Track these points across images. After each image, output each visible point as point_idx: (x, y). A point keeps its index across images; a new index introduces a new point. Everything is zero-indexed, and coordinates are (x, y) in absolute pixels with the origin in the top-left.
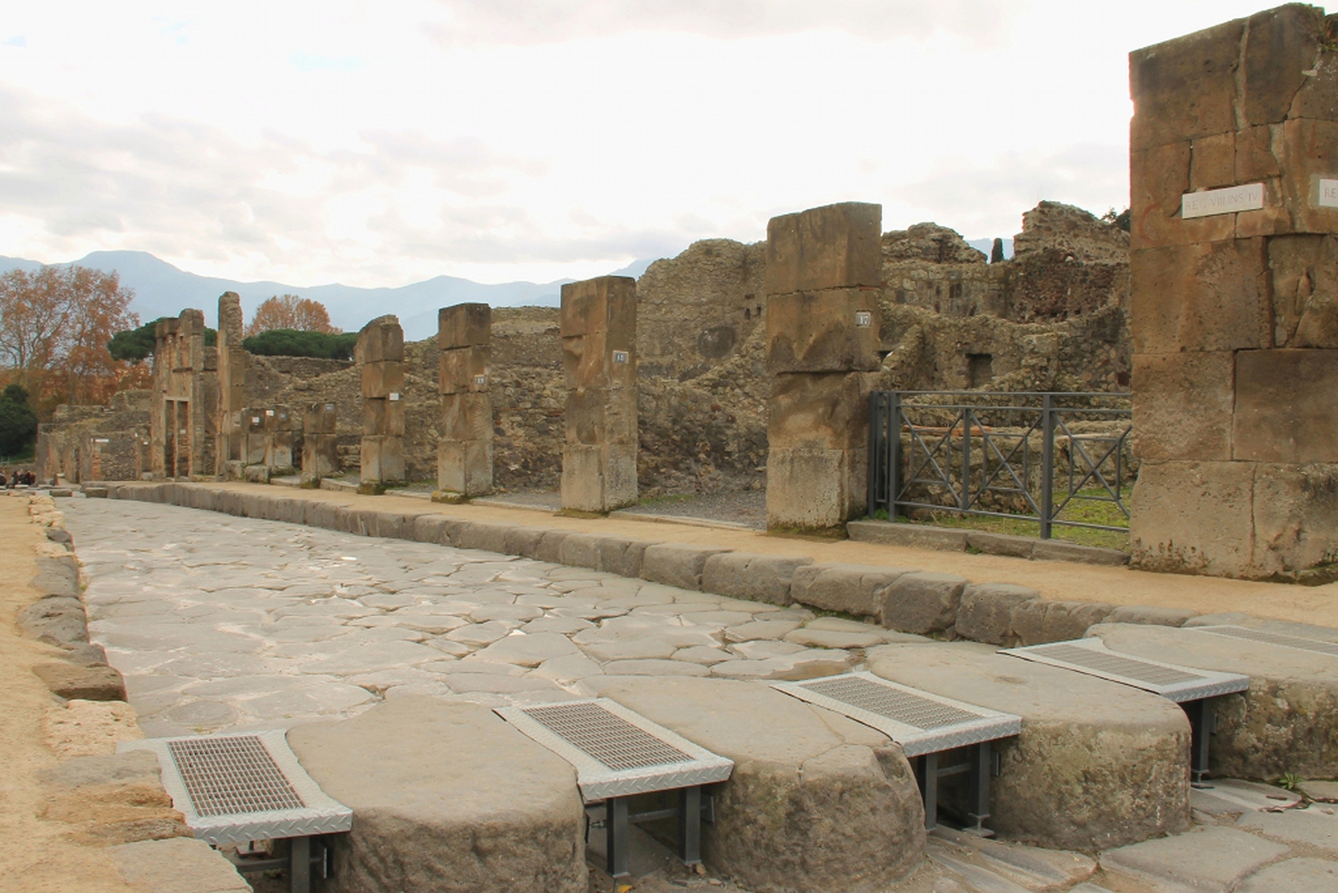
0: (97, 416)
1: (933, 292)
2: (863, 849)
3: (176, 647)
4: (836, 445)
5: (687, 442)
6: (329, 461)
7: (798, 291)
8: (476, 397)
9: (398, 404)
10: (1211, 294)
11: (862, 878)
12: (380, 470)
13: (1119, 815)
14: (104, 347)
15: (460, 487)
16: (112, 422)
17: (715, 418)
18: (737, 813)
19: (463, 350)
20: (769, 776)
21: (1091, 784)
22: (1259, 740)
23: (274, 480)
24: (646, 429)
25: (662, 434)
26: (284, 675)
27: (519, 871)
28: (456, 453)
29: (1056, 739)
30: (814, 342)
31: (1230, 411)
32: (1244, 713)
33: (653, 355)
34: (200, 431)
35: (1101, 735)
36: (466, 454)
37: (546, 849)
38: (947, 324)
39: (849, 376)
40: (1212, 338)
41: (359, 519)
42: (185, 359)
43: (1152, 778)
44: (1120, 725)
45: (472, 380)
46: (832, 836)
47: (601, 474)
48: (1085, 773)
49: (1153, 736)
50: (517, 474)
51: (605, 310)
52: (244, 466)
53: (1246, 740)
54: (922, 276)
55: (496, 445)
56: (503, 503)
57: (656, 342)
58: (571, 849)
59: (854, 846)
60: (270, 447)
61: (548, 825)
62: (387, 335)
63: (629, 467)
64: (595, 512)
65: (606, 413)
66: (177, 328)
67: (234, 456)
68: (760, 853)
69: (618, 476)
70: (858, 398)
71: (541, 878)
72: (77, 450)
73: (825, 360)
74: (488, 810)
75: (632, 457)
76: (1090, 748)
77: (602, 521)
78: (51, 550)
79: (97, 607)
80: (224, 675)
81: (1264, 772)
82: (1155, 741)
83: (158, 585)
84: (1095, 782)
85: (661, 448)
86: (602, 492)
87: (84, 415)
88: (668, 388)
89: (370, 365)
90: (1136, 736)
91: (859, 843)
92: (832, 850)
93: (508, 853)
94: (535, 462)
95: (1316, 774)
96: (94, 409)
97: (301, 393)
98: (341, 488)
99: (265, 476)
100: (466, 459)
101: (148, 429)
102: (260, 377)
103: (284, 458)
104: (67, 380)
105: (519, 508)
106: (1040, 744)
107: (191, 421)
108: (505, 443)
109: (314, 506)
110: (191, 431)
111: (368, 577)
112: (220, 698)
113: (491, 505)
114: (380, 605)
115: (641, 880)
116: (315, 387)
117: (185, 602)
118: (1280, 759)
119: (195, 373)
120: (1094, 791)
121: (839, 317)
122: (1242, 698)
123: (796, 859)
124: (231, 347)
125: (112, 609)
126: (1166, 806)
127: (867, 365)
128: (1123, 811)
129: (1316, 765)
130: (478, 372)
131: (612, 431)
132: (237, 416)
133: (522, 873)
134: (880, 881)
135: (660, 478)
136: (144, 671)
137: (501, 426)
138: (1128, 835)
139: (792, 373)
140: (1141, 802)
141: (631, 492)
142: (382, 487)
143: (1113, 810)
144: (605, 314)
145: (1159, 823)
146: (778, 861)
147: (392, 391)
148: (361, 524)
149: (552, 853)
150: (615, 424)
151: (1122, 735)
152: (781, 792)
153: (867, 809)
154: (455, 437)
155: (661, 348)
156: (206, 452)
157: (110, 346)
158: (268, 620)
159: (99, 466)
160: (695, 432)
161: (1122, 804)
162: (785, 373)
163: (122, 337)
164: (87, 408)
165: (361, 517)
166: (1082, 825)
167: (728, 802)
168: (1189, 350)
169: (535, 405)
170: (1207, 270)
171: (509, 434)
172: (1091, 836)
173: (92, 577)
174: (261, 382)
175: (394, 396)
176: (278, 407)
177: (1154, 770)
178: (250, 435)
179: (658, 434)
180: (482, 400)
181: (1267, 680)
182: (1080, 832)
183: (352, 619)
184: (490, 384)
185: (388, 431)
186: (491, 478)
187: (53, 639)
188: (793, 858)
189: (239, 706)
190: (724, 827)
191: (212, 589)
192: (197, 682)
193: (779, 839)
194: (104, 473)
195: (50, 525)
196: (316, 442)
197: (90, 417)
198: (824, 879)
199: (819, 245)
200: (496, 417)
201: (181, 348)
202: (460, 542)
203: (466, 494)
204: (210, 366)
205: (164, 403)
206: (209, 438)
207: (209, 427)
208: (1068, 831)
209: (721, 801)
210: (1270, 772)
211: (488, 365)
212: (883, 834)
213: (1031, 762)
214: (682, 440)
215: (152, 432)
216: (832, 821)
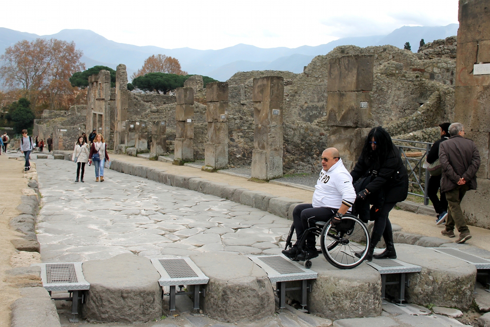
0: (63, 116)
1: (449, 74)
2: (245, 308)
3: (69, 234)
4: (351, 159)
5: (308, 149)
6: (162, 148)
7: (339, 91)
8: (221, 124)
9: (191, 124)
10: (482, 108)
11: (245, 317)
12: (182, 154)
13: (345, 308)
14: (68, 80)
15: (213, 164)
16: (69, 121)
17: (322, 139)
18: (209, 294)
19: (216, 103)
20: (218, 283)
21: (335, 297)
22: (422, 290)
23: (139, 155)
24: (289, 144)
25: (296, 146)
26: (106, 246)
27: (135, 304)
28: (212, 149)
29: (326, 281)
30: (344, 114)
31: (487, 158)
32: (418, 280)
33: (314, 102)
34: (108, 129)
35: (340, 281)
36: (216, 150)
37: (144, 298)
38: (451, 91)
39: (356, 130)
40: (482, 127)
41: (168, 178)
42: (102, 94)
43: (357, 297)
44: (347, 278)
45: (219, 117)
46: (235, 303)
47: (266, 163)
48: (333, 293)
49: (358, 283)
50: (240, 159)
51: (269, 91)
52: (126, 148)
53: (418, 290)
54: (444, 66)
55: (229, 147)
56: (230, 173)
57: (315, 95)
58: (152, 299)
59: (242, 307)
60: (138, 139)
61: (144, 291)
62: (186, 92)
63: (279, 161)
64: (264, 180)
65: (269, 137)
66: (98, 79)
67: (122, 142)
68: (214, 307)
69: (273, 164)
70: (360, 139)
71: (142, 307)
72: (52, 134)
73: (347, 122)
74: (128, 286)
75: (280, 156)
76: (336, 285)
77: (266, 184)
78: (28, 192)
79: (44, 216)
80: (83, 245)
81: (423, 302)
82: (358, 285)
83: (71, 207)
84: (337, 297)
85: (295, 152)
86: (267, 171)
87: (56, 116)
88: (300, 125)
89: (179, 105)
90: (352, 282)
91: (244, 306)
92: (235, 307)
93: (132, 298)
94: (248, 154)
95: (442, 304)
96: (62, 113)
97: (154, 113)
98: (167, 161)
99: (134, 153)
100: (216, 152)
101: (85, 125)
102: (135, 105)
103: (144, 145)
104: (49, 96)
105: (236, 176)
106: (321, 282)
107: (104, 124)
108: (234, 145)
109: (151, 170)
110: (104, 129)
111: (157, 206)
112: (78, 253)
113: (225, 174)
114: (156, 219)
115: (182, 313)
116: (160, 111)
117: (79, 215)
118: (428, 298)
119: (106, 101)
120: (336, 299)
121: (353, 104)
122: (419, 274)
123: (224, 309)
124: (122, 91)
125: (50, 218)
126: (363, 307)
127: (365, 125)
128: (346, 307)
129: (442, 301)
130: (222, 113)
131: (271, 145)
132: (124, 124)
133: (136, 304)
134: (251, 319)
135: (295, 165)
136: (55, 243)
137: (233, 137)
138: (348, 316)
139: (337, 126)
140: (353, 305)
141: (280, 172)
142: (183, 162)
143: (343, 307)
144: (269, 93)
145: (360, 313)
146: (219, 309)
147: (188, 118)
148: (168, 180)
149: (146, 300)
150: (273, 142)
151: (347, 281)
152: (221, 288)
153: (247, 296)
154: (212, 142)
155: (318, 98)
156: (111, 139)
157: (71, 80)
158: (110, 224)
159: (62, 143)
160: (311, 145)
161: (346, 304)
162: (333, 126)
163: (77, 75)
164: (58, 112)
165: (168, 177)
166: (332, 311)
167: (208, 291)
168: (474, 131)
169: (249, 128)
170: (481, 98)
171: (236, 141)
172: (335, 315)
173: (46, 203)
174: (136, 107)
175: (189, 121)
176: (141, 121)
177: (358, 294)
178: (129, 133)
179: (294, 146)
180: (224, 126)
181: (427, 269)
182: (332, 313)
183: (142, 224)
184: (228, 119)
185: (186, 137)
186: (227, 161)
187: (20, 230)
188: (223, 309)
189: (84, 256)
190: (207, 299)
191: (92, 210)
192: (73, 247)
193: (220, 303)
194: (64, 146)
195: (31, 179)
196: (157, 139)
197: (59, 117)
198: (232, 316)
199: (347, 72)
200: (230, 132)
201: (100, 89)
202: (205, 191)
203: (216, 168)
204: (113, 99)
205: (92, 114)
206: (112, 133)
207: (112, 127)
208: (328, 312)
209: (206, 291)
210: (425, 302)
211: (226, 110)
212: (252, 304)
213: (319, 288)
214: (306, 149)
215: (87, 127)
216: (235, 298)
